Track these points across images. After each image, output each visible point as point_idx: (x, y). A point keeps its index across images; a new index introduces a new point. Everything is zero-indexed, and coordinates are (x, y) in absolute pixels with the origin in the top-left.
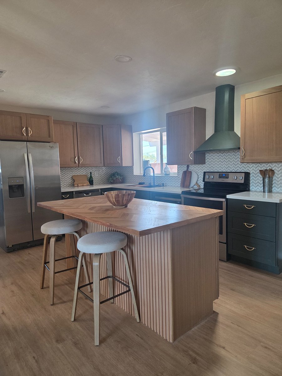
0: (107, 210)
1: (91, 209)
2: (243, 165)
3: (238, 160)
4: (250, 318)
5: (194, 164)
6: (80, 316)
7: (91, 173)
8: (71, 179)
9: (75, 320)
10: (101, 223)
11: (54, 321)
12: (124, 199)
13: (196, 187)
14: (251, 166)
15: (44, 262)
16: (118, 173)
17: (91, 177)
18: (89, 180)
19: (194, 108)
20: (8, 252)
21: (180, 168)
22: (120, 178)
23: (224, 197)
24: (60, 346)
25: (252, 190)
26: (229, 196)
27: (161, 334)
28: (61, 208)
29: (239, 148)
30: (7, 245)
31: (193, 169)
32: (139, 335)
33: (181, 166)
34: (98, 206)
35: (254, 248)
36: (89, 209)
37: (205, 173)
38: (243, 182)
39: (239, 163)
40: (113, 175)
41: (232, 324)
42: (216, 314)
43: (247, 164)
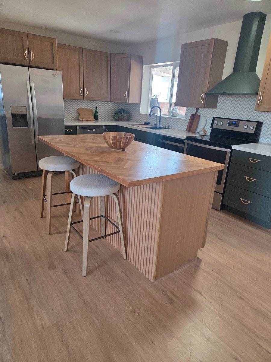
0: (103, 152)
1: (87, 149)
2: (257, 113)
3: (253, 107)
4: (231, 268)
5: (204, 108)
6: (72, 247)
7: (96, 107)
8: (76, 112)
9: (67, 250)
10: (93, 167)
11: (49, 249)
12: (122, 142)
13: (202, 133)
14: (266, 115)
15: (43, 194)
16: (124, 110)
17: (96, 112)
18: (94, 115)
19: (214, 40)
20: (14, 179)
21: (188, 111)
22: (125, 116)
23: (230, 147)
24: (51, 272)
25: (261, 142)
26: (234, 147)
27: (144, 273)
28: (58, 145)
29: (257, 94)
30: (13, 173)
31: (203, 113)
32: (124, 271)
33: (190, 109)
34: (96, 147)
35: (250, 202)
36: (85, 149)
37: (214, 118)
38: (253, 132)
39: (254, 111)
40: (119, 111)
41: (212, 272)
42: (199, 260)
43: (261, 113)
